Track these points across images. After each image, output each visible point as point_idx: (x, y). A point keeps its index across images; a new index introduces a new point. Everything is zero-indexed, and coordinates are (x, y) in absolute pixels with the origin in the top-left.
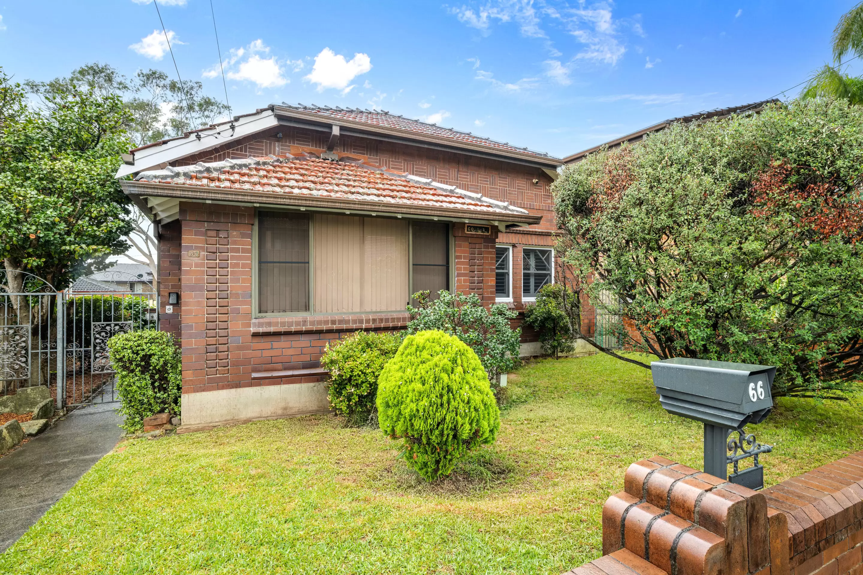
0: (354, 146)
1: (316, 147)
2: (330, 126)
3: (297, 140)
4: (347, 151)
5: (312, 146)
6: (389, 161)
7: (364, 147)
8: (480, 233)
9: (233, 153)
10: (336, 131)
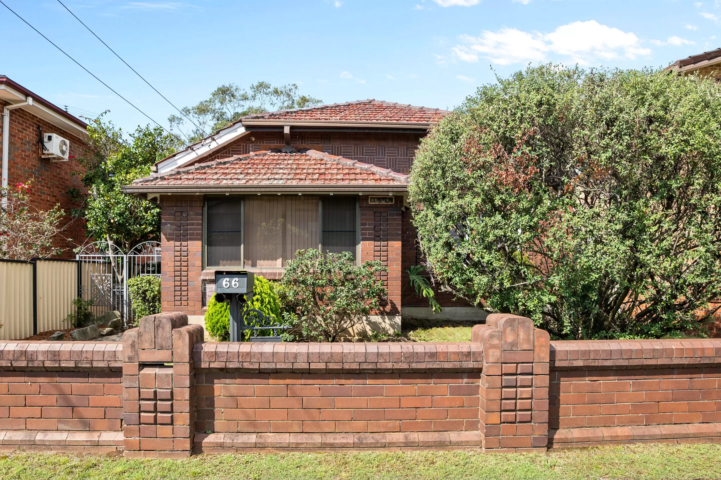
0: (310, 138)
1: (280, 143)
2: (282, 127)
3: (266, 140)
4: (305, 143)
5: (277, 143)
6: (341, 147)
7: (319, 138)
8: (383, 203)
9: (221, 156)
10: (287, 130)
